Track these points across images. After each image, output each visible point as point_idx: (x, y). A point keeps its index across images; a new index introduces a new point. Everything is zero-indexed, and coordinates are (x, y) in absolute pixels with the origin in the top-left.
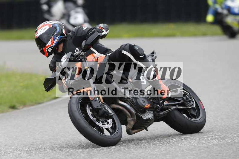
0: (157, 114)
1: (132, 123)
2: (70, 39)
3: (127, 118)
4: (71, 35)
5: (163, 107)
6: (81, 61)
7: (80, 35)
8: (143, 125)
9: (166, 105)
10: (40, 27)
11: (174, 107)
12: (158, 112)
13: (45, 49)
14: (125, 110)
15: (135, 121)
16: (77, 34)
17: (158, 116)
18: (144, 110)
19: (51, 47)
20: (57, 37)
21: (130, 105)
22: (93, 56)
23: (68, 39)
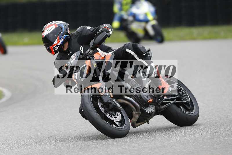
0: (158, 108)
1: (137, 116)
2: (75, 38)
3: (132, 112)
4: (75, 34)
5: (163, 101)
6: (89, 59)
7: (85, 35)
8: (146, 118)
9: (166, 100)
10: (46, 27)
11: (172, 102)
12: (159, 106)
13: (52, 48)
14: (130, 104)
15: (140, 115)
16: (81, 34)
17: (160, 110)
18: (147, 105)
19: (57, 46)
20: (63, 37)
21: (134, 99)
22: (99, 54)
23: (72, 38)
